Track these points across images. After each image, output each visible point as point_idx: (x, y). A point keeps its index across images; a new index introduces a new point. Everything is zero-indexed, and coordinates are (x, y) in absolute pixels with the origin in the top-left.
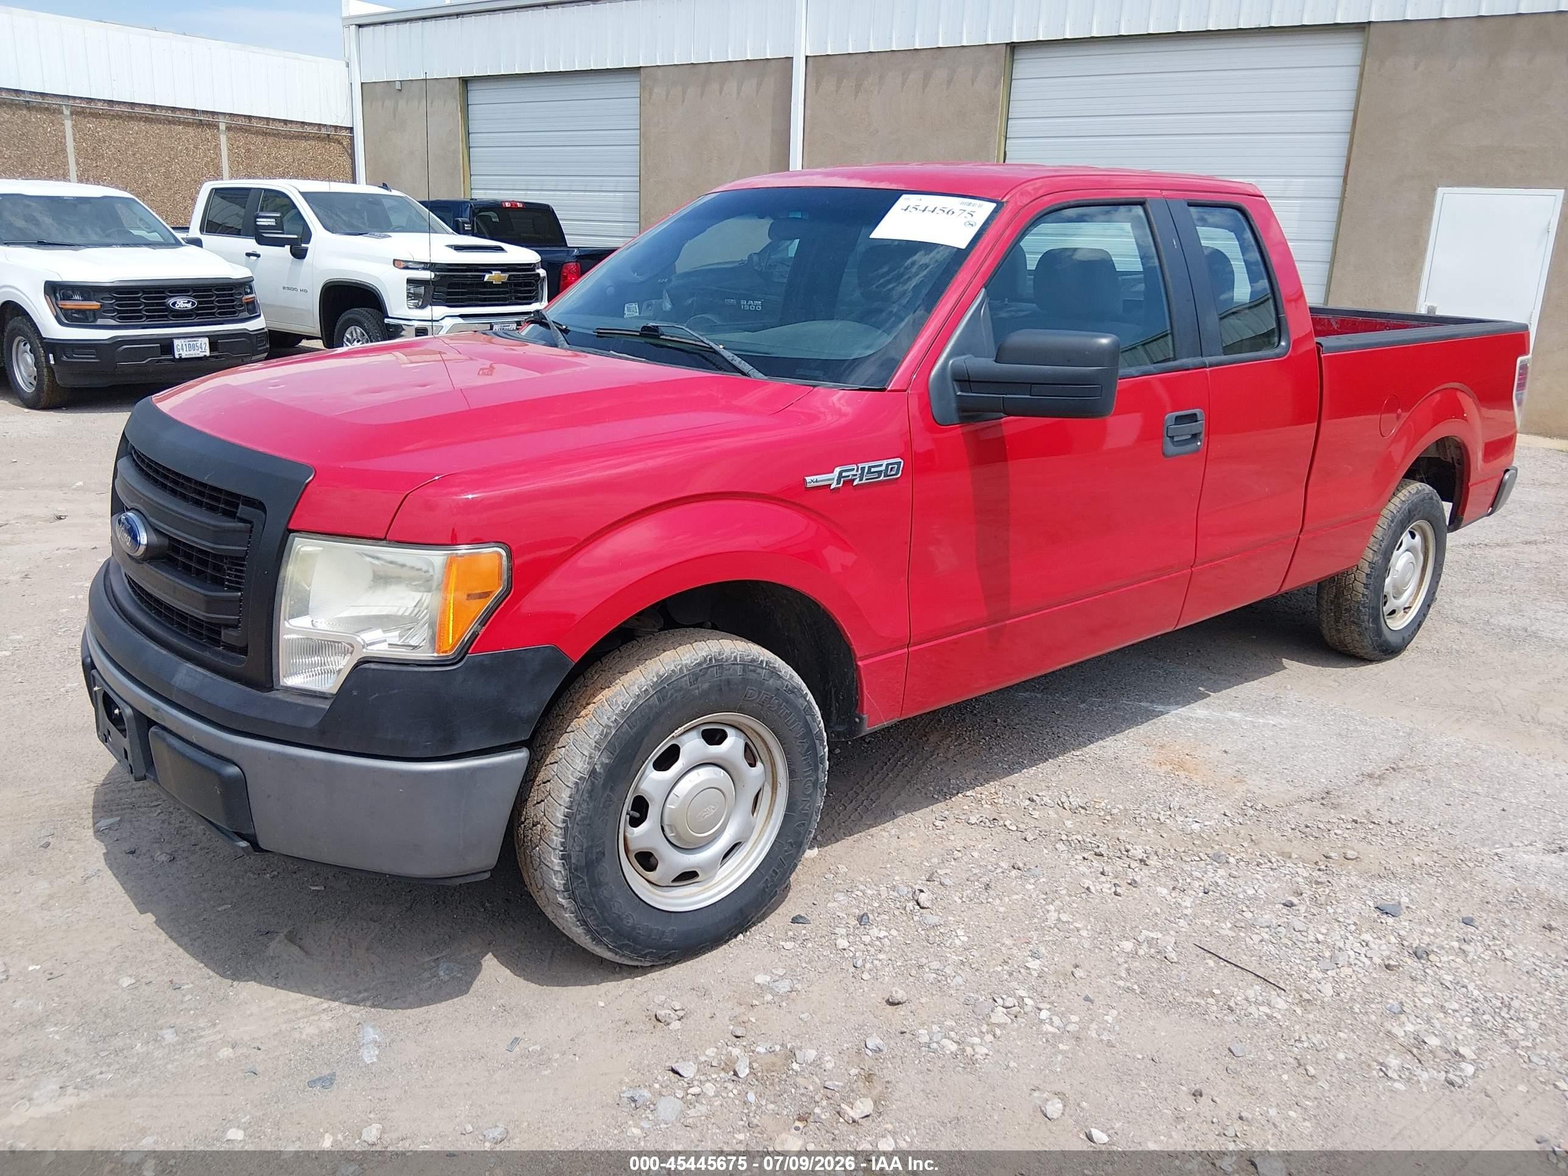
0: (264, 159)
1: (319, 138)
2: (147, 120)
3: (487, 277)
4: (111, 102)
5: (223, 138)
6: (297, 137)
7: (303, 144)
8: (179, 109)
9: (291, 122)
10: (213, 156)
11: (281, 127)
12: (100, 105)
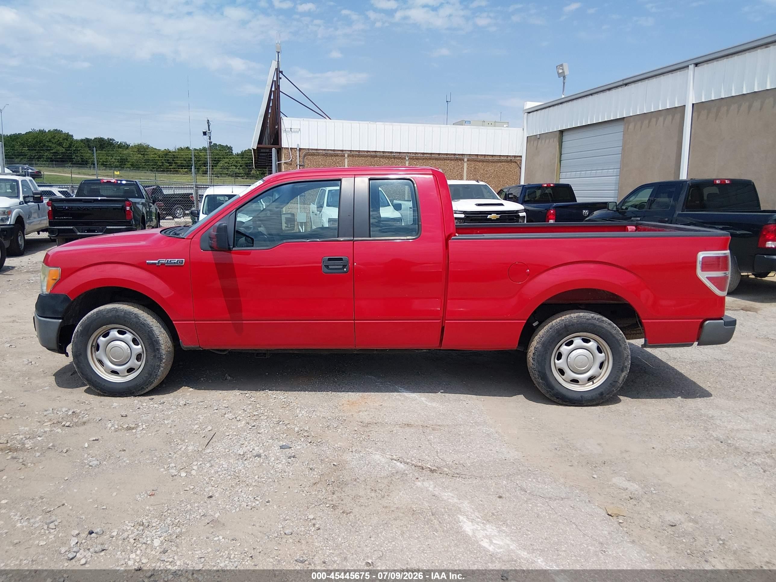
0: (482, 171)
1: (507, 162)
2: (436, 159)
3: (489, 217)
4: (424, 154)
5: (465, 164)
6: (497, 162)
7: (499, 164)
8: (449, 154)
9: (495, 156)
10: (460, 171)
11: (490, 158)
12: (419, 155)
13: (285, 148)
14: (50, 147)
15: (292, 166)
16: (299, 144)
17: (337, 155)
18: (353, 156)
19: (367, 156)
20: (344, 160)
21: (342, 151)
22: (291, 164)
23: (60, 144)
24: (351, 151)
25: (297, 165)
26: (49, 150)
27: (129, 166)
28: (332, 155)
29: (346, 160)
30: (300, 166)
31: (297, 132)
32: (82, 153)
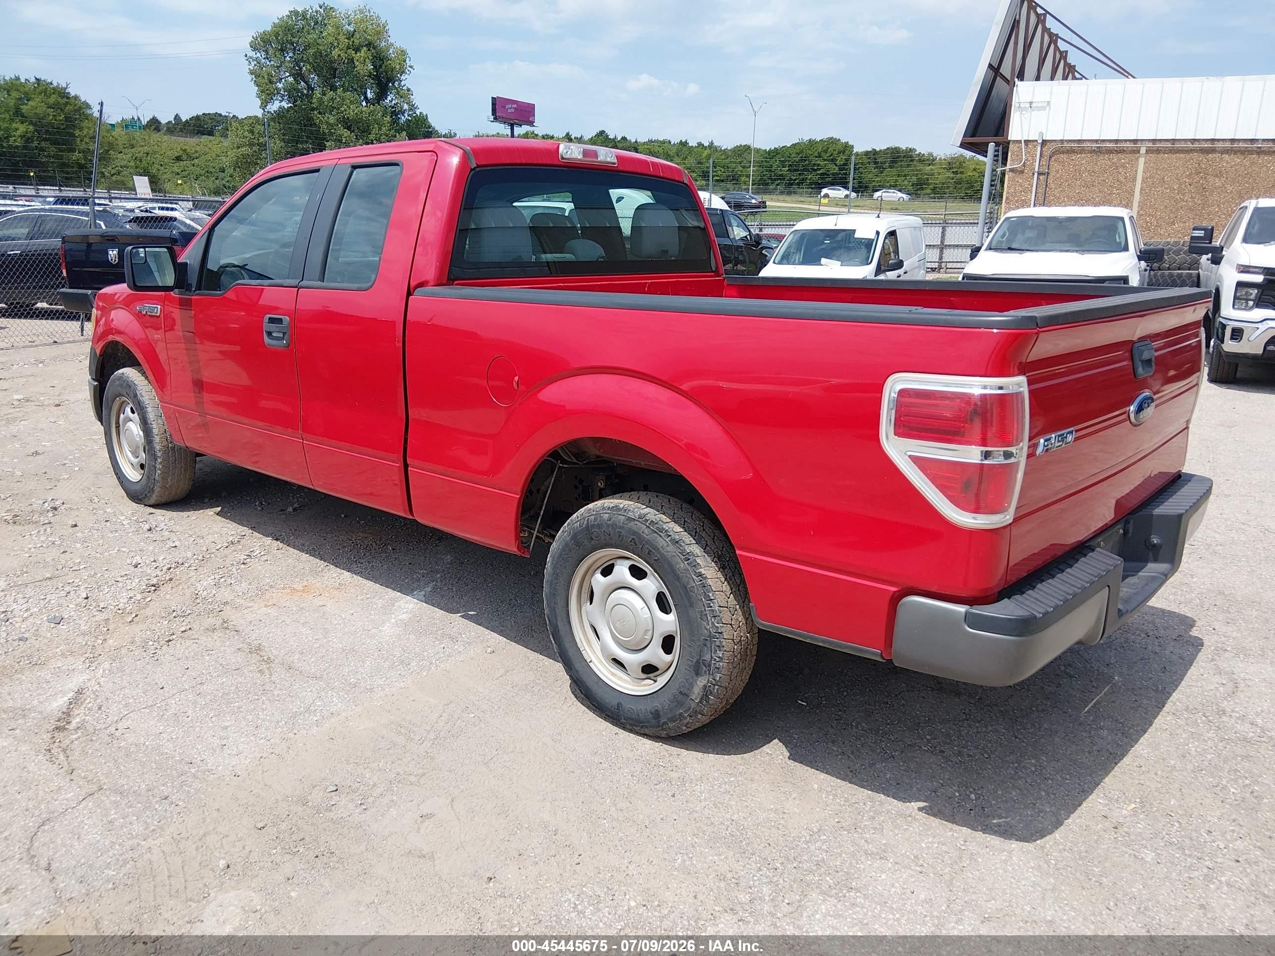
13: (1014, 141)
14: (819, 165)
15: (1025, 176)
16: (1044, 132)
17: (1122, 151)
18: (1158, 151)
19: (1191, 151)
20: (1137, 159)
21: (1135, 141)
22: (1022, 172)
23: (833, 161)
24: (1154, 141)
25: (1034, 174)
26: (815, 170)
27: (929, 191)
28: (1110, 151)
29: (1142, 161)
30: (1039, 174)
31: (1043, 108)
32: (862, 173)
